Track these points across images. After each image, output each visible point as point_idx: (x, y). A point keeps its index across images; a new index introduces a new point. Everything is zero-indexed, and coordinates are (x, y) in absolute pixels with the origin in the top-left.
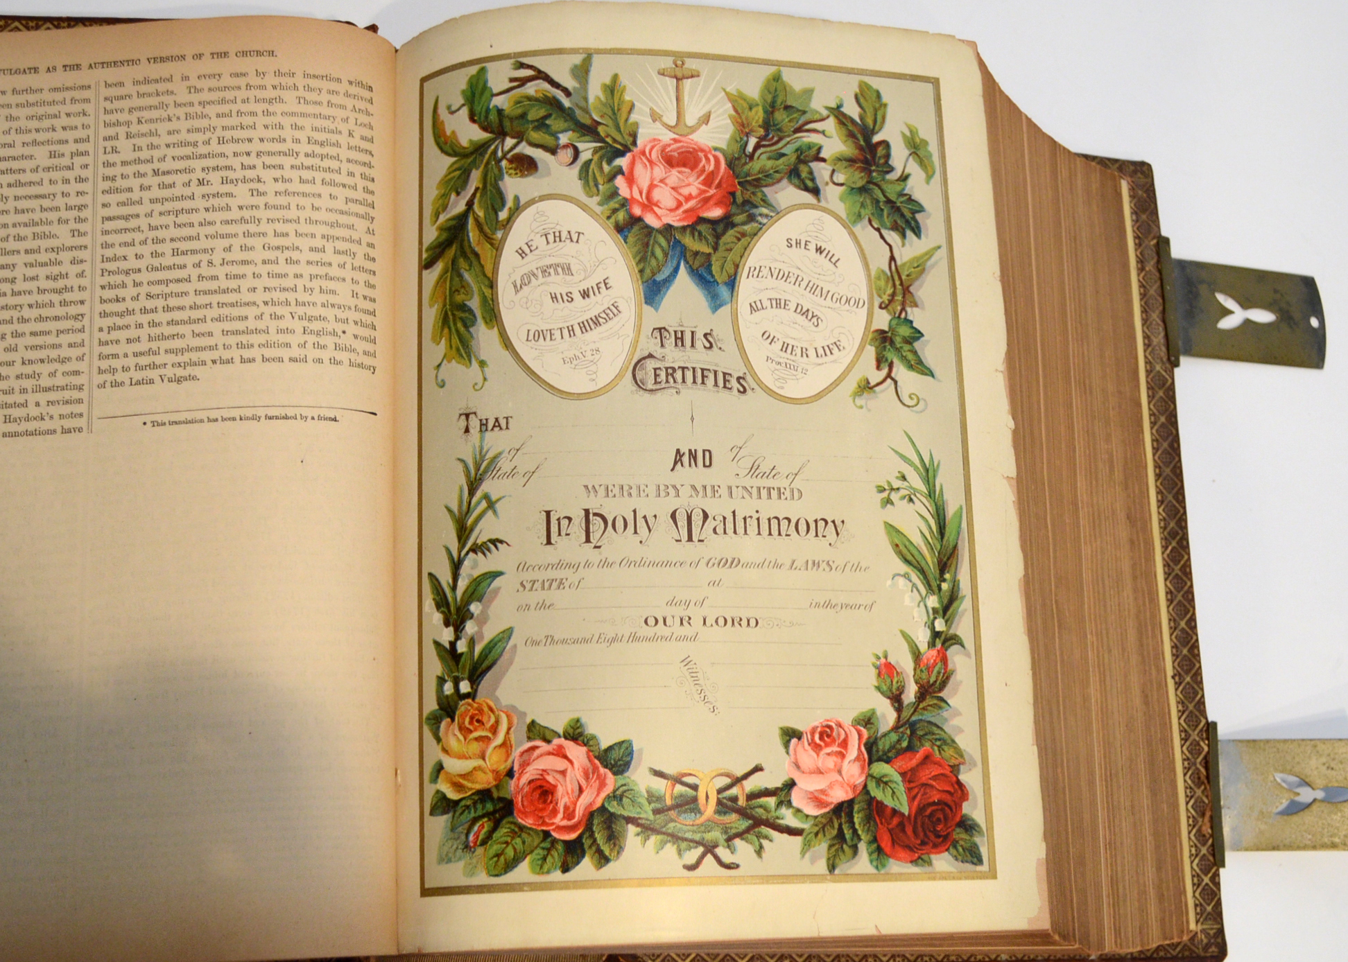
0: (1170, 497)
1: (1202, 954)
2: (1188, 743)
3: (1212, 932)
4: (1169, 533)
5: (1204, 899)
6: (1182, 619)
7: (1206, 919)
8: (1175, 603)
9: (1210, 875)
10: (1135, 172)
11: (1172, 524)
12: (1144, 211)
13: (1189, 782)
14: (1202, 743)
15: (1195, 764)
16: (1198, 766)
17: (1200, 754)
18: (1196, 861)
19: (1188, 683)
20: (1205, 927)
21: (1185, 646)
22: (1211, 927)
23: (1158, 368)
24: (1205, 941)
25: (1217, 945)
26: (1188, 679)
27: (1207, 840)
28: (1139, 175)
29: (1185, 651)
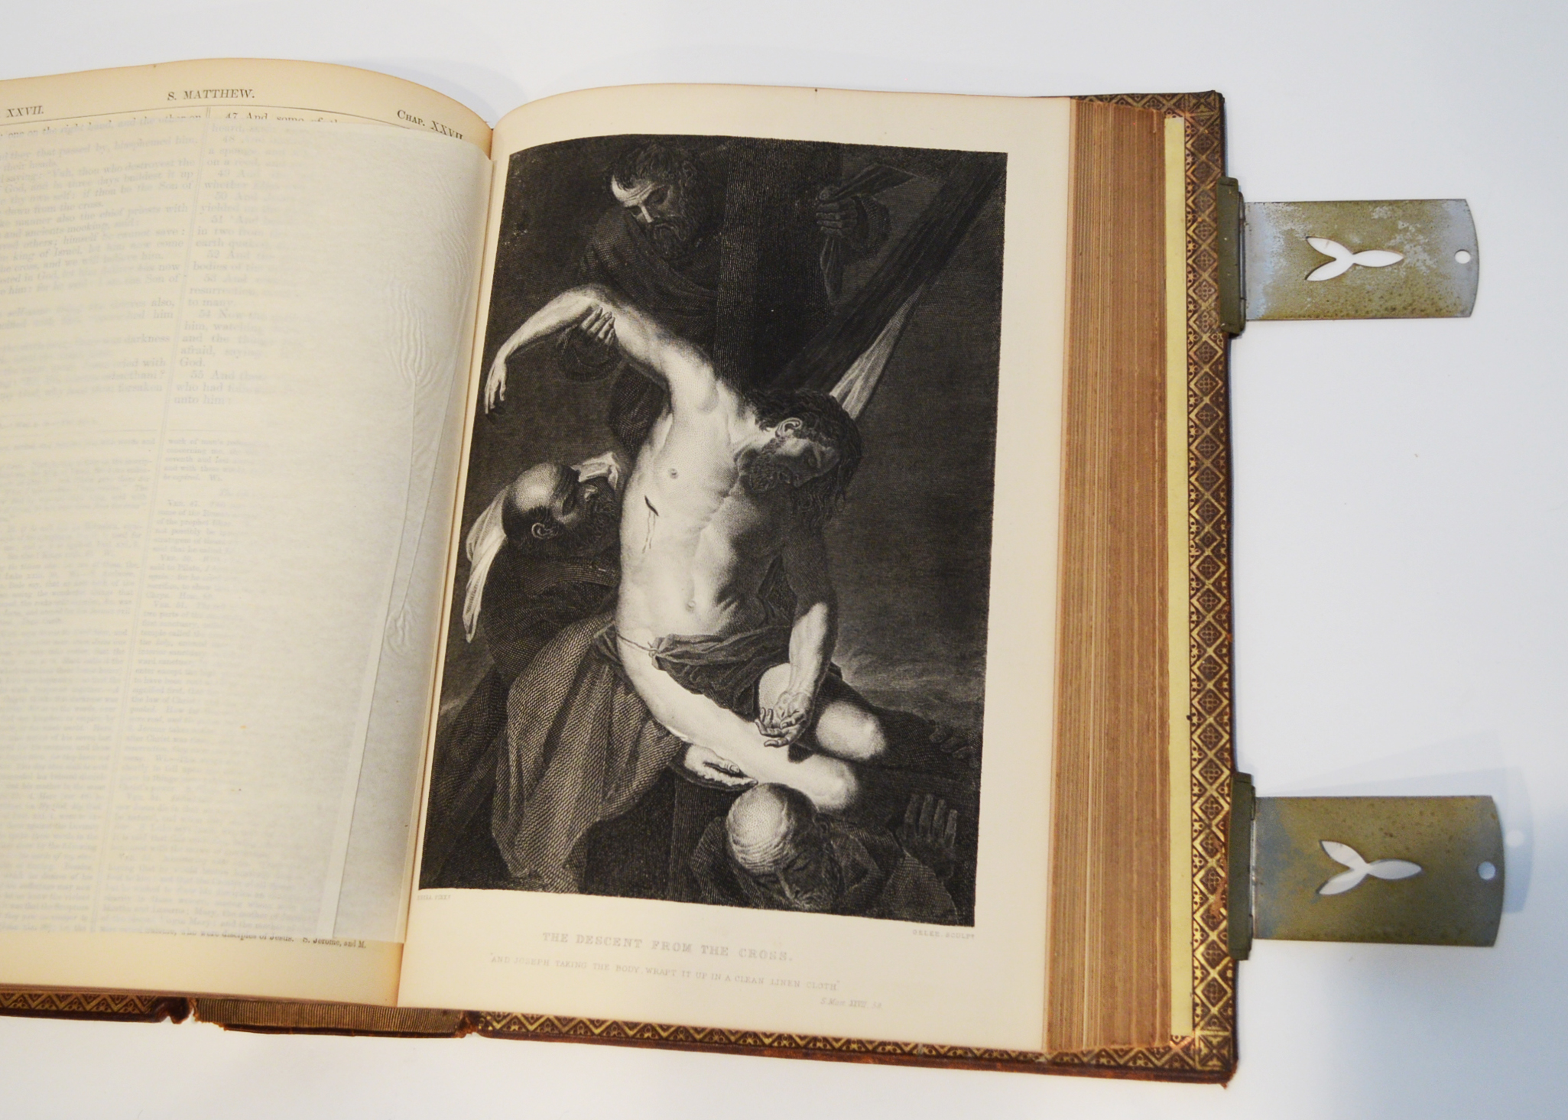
0: (1208, 495)
1: (1199, 1067)
2: (1202, 800)
3: (1215, 1041)
4: (1202, 540)
5: (1208, 998)
6: (1209, 646)
7: (1209, 1024)
8: (1202, 625)
9: (1219, 968)
10: (1197, 106)
11: (1208, 528)
12: (1203, 150)
13: (1200, 849)
14: (1221, 801)
15: (1209, 826)
16: (1214, 829)
17: (1218, 814)
18: (1202, 948)
19: (1210, 725)
20: (1206, 1033)
21: (1210, 679)
22: (1217, 1035)
23: (1205, 338)
24: (1205, 1051)
25: (1221, 1058)
26: (1211, 720)
27: (1220, 923)
28: (1202, 108)
29: (1210, 685)
